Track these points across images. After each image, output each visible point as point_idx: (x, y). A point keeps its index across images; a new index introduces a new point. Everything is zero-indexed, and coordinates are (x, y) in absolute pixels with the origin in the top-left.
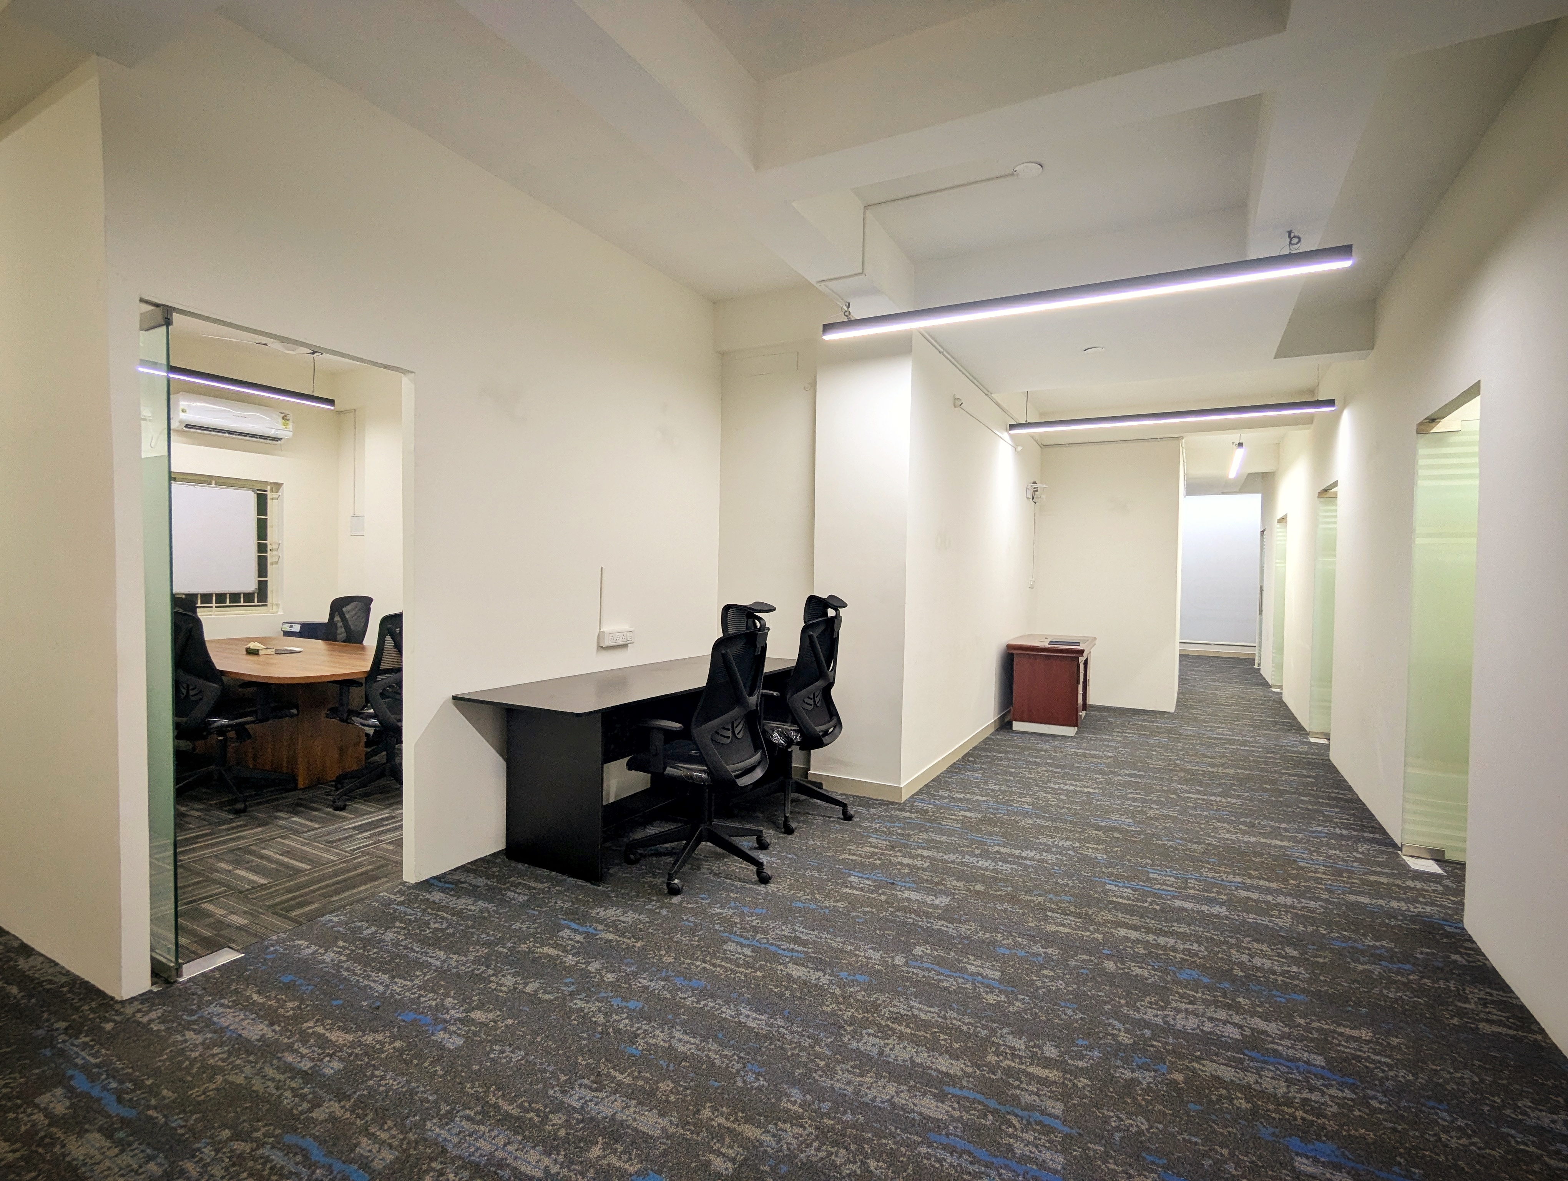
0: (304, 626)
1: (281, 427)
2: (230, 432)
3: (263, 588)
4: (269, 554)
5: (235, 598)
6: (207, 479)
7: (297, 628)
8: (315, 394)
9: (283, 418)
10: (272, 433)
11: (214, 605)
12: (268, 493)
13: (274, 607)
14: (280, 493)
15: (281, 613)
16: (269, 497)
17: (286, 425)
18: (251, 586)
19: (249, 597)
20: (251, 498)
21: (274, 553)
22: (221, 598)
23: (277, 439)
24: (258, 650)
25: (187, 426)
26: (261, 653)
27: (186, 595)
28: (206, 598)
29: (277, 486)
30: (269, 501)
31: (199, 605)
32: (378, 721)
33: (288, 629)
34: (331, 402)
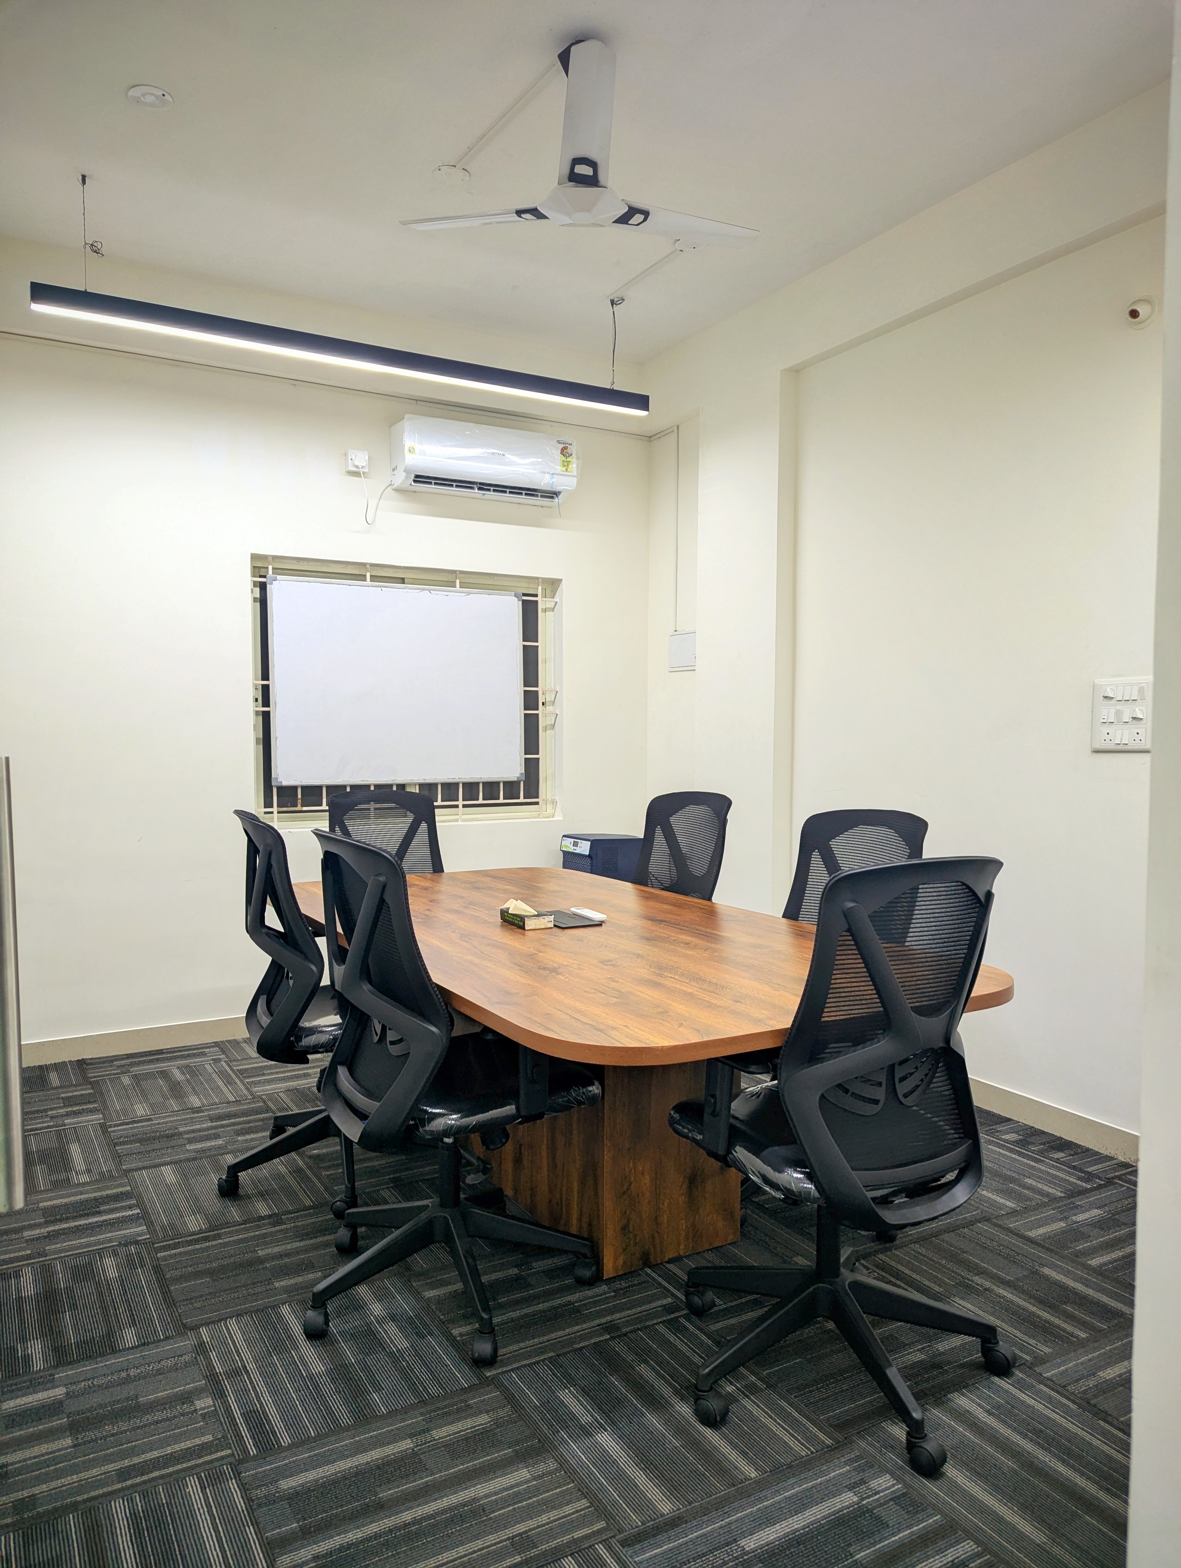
0: (597, 844)
1: (559, 469)
2: (483, 487)
3: (532, 768)
4: (540, 711)
5: (491, 789)
6: (450, 578)
7: (584, 848)
8: (616, 387)
9: (563, 451)
10: (544, 482)
11: (460, 803)
12: (539, 599)
13: (550, 806)
14: (557, 599)
15: (558, 817)
16: (540, 607)
17: (566, 464)
18: (514, 770)
19: (511, 788)
20: (513, 608)
21: (549, 708)
22: (471, 789)
23: (552, 495)
24: (522, 918)
25: (420, 479)
26: (530, 924)
27: (421, 786)
28: (450, 790)
29: (553, 585)
30: (540, 614)
31: (439, 803)
32: (810, 1177)
33: (571, 849)
34: (641, 402)
